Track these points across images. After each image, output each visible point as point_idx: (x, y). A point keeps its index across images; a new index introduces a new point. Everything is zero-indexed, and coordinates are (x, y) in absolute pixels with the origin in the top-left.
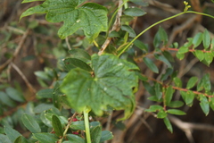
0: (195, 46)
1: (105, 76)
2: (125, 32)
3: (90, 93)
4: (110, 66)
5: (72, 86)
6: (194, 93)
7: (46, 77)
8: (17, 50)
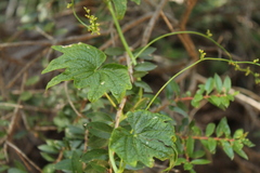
0: (208, 92)
1: (144, 131)
2: (139, 88)
3: (135, 149)
4: (146, 120)
5: (118, 144)
6: (215, 139)
7: (52, 150)
8: (11, 126)
